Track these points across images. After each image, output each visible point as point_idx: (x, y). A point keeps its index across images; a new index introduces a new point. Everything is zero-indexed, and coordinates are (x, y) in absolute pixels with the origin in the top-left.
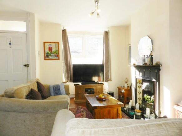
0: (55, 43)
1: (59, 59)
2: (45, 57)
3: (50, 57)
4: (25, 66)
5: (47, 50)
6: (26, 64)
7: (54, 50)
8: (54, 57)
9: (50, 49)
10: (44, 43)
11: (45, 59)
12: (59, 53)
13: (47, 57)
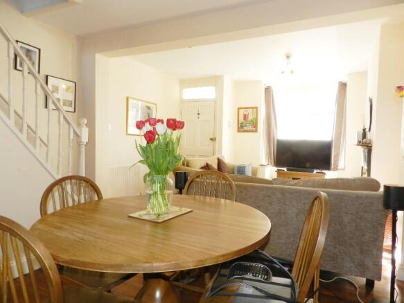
0: (252, 108)
1: (256, 131)
2: (238, 128)
3: (245, 128)
4: (211, 139)
5: (241, 119)
6: (212, 137)
7: (250, 118)
8: (250, 128)
9: (245, 117)
10: (239, 109)
11: (239, 131)
12: (256, 123)
13: (241, 128)
